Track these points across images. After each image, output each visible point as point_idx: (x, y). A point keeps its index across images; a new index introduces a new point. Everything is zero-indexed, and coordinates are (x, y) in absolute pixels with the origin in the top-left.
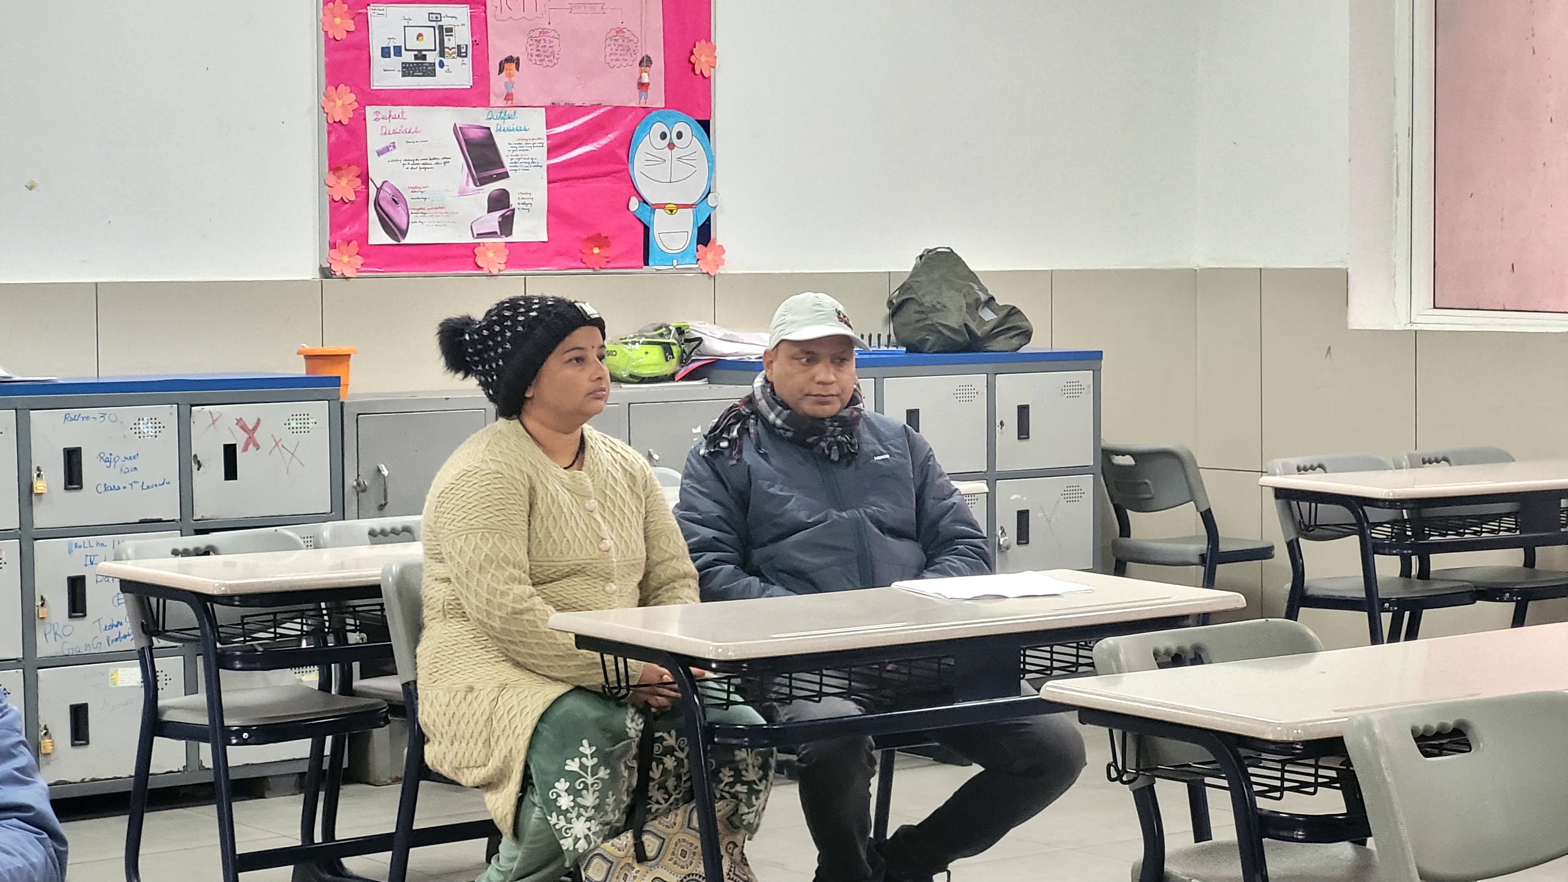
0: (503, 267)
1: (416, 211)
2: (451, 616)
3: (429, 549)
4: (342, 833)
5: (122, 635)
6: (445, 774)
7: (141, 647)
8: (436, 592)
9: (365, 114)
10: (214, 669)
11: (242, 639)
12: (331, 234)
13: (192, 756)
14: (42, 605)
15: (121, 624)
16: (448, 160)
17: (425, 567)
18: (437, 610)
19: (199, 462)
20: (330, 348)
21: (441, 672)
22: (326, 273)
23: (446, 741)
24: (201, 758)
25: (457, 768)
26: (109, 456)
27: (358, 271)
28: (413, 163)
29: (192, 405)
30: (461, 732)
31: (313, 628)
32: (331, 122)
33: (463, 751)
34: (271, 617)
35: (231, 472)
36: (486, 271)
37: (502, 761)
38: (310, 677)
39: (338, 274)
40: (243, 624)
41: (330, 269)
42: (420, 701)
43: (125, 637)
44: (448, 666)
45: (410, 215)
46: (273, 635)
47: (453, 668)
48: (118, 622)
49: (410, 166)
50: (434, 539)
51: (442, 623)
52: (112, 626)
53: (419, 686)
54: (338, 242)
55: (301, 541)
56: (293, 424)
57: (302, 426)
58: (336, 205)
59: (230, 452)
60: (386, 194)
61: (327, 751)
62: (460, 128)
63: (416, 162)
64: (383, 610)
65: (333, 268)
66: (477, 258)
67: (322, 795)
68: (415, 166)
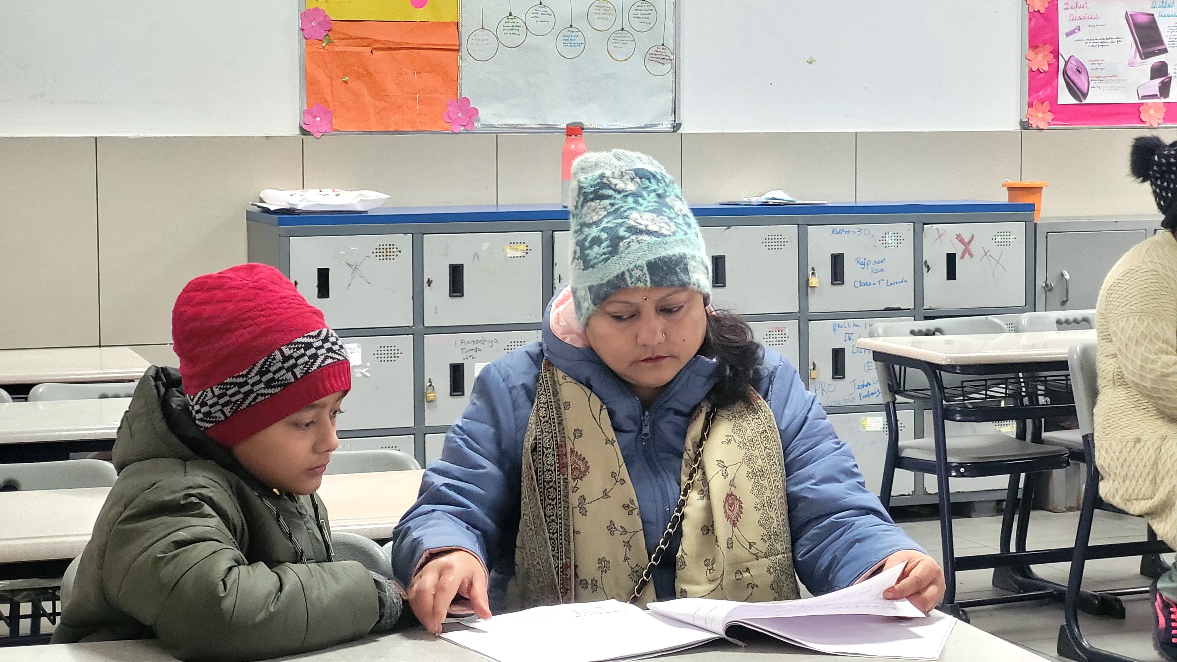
0: (1161, 121)
1: (1095, 79)
2: (1119, 384)
3: (1101, 332)
4: (1031, 546)
5: (870, 393)
6: (1115, 505)
7: (887, 402)
8: (1108, 366)
9: (1057, 4)
10: (940, 419)
11: (962, 398)
12: (1029, 96)
13: (919, 483)
14: (814, 369)
15: (870, 385)
16: (1120, 40)
17: (1098, 348)
18: (1108, 380)
19: (928, 266)
20: (1027, 182)
21: (1113, 427)
22: (1025, 126)
23: (1120, 479)
24: (925, 486)
25: (1127, 500)
26: (864, 261)
27: (1049, 124)
28: (1093, 42)
29: (924, 224)
30: (1132, 473)
31: (1013, 391)
32: (1031, 11)
33: (1133, 487)
34: (983, 383)
35: (951, 274)
36: (1148, 125)
37: (1166, 495)
38: (1009, 428)
39: (1034, 126)
40: (963, 387)
41: (1028, 122)
42: (1096, 449)
43: (872, 394)
44: (1117, 422)
45: (1091, 82)
46: (984, 396)
47: (1122, 424)
48: (867, 384)
49: (1091, 44)
50: (1106, 324)
51: (1112, 390)
52: (863, 386)
53: (1095, 438)
54: (1035, 102)
55: (1005, 327)
56: (999, 239)
57: (1005, 240)
58: (1033, 74)
59: (951, 259)
60: (1072, 65)
61: (1021, 485)
62: (1130, 15)
63: (1095, 41)
64: (1067, 380)
65: (1030, 122)
66: (1141, 115)
67: (1016, 517)
68: (1094, 44)
